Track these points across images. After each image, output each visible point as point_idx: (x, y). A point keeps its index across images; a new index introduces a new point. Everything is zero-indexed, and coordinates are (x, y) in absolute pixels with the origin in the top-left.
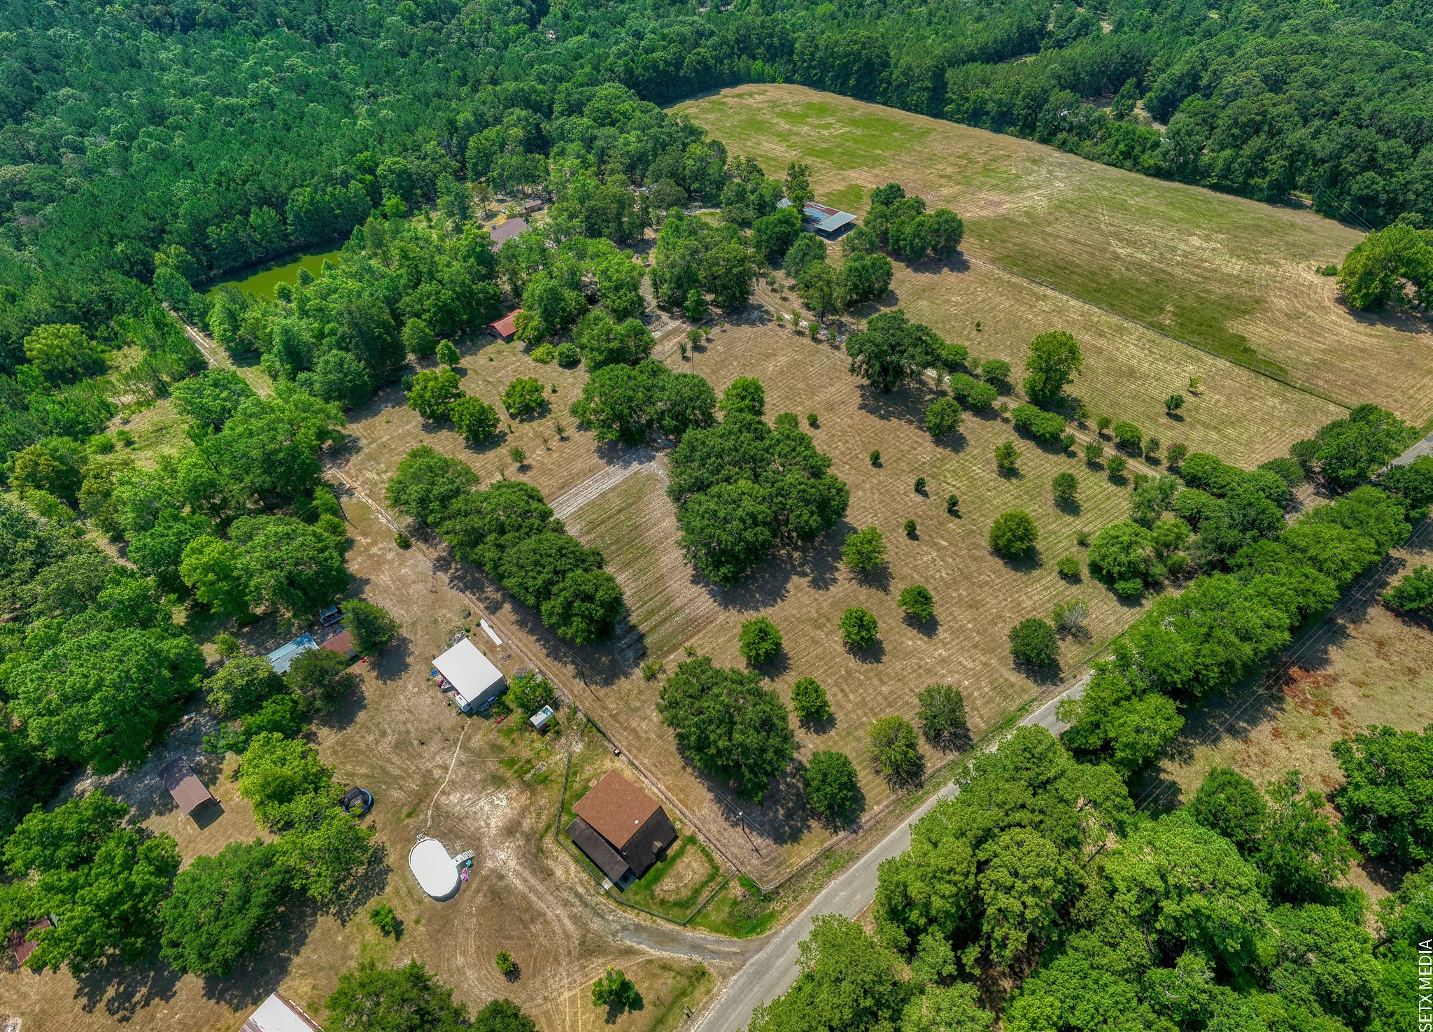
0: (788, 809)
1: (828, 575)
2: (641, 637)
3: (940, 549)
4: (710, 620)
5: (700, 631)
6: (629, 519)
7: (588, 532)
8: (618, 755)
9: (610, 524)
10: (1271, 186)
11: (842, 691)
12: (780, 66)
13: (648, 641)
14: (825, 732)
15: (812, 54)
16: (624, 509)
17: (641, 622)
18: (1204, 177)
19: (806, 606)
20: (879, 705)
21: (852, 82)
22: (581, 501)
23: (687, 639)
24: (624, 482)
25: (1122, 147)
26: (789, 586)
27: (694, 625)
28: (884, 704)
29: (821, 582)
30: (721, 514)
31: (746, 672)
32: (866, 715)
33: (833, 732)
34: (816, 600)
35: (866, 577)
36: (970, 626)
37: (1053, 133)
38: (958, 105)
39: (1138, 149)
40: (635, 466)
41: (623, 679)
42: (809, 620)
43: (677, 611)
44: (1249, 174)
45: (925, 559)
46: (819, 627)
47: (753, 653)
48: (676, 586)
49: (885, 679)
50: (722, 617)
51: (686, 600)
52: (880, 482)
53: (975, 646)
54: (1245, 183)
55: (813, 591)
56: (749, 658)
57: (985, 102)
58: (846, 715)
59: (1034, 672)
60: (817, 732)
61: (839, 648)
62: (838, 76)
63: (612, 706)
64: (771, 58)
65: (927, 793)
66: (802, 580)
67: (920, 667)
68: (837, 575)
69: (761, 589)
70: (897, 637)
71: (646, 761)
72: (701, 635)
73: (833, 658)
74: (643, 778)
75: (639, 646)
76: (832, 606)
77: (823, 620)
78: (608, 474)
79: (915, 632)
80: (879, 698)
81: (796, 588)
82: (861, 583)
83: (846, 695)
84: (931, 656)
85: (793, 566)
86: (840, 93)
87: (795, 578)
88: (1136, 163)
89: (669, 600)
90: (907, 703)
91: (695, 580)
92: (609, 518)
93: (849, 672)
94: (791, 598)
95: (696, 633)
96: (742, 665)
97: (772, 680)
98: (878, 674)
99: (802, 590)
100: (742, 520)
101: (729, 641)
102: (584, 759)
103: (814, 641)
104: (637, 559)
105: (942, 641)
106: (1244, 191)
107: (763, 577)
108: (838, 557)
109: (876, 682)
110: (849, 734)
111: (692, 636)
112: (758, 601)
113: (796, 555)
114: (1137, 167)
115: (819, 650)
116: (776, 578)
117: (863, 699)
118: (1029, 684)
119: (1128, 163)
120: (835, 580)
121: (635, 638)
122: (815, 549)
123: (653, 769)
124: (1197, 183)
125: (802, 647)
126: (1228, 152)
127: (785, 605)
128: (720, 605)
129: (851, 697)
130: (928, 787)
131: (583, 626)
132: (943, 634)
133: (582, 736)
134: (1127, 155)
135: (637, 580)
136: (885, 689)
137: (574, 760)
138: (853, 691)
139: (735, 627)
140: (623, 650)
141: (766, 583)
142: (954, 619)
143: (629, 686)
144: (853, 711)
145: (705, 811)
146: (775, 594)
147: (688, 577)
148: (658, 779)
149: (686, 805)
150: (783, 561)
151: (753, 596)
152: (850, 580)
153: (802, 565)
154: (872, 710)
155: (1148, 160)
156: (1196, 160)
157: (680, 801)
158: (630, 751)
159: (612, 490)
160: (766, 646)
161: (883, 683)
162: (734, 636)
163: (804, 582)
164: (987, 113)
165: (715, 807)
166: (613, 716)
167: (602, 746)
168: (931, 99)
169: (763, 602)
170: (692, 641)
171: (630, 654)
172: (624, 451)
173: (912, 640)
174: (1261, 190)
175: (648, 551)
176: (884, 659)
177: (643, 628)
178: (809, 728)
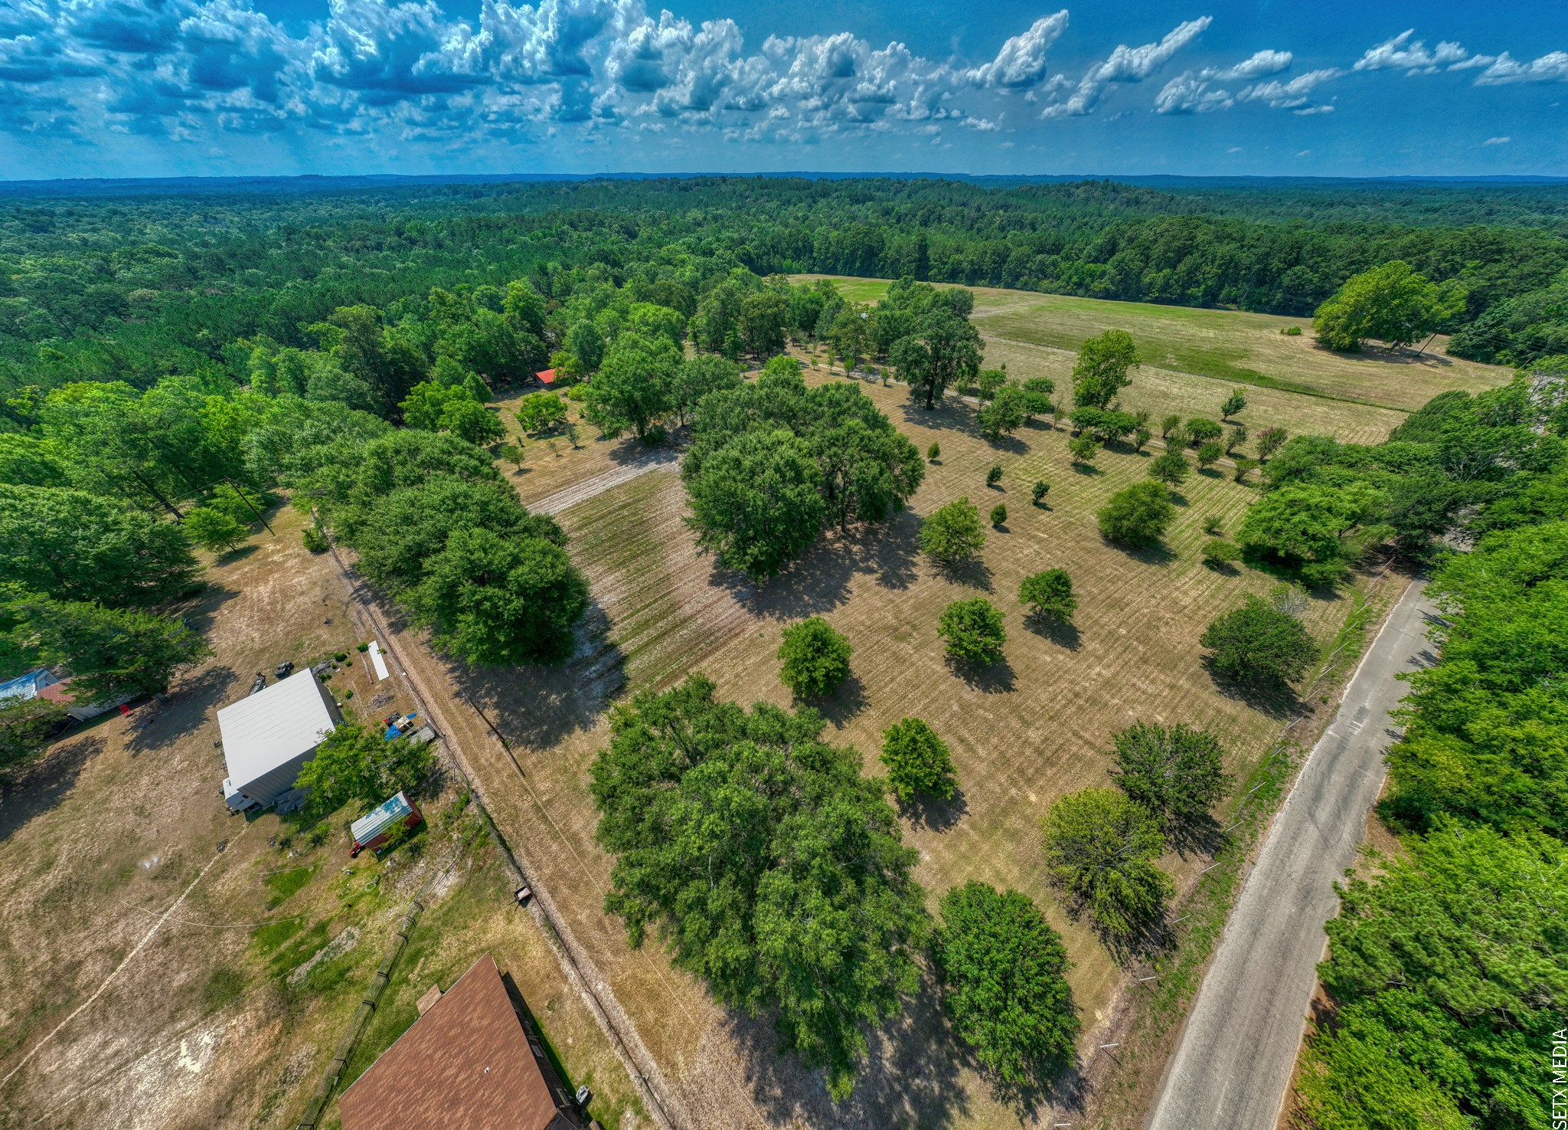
0: (904, 1037)
1: (903, 571)
2: (622, 660)
3: (1040, 541)
4: (733, 633)
5: (717, 649)
6: (634, 514)
7: (580, 528)
8: (525, 902)
9: (608, 520)
10: (1205, 293)
11: (962, 740)
12: (804, 262)
13: (631, 668)
14: (948, 824)
15: (827, 249)
16: (629, 504)
17: (624, 639)
18: (1145, 295)
19: (878, 609)
20: (1031, 763)
21: (858, 264)
22: (579, 497)
23: (697, 662)
24: (636, 479)
25: (1075, 279)
26: (850, 585)
27: (708, 641)
28: (1040, 761)
29: (895, 578)
30: (747, 463)
31: (792, 713)
32: (1014, 783)
33: (963, 824)
34: (892, 601)
35: (955, 572)
36: (1123, 631)
37: (1017, 277)
38: (940, 270)
39: (1088, 280)
40: (652, 466)
41: (578, 731)
42: (886, 628)
43: (684, 621)
44: (1186, 285)
45: (1026, 552)
46: (903, 638)
47: (804, 678)
48: (686, 589)
49: (1027, 717)
50: (753, 627)
51: (699, 607)
52: (944, 478)
53: (1145, 661)
54: (1183, 294)
55: (885, 591)
56: (798, 686)
57: (960, 263)
58: (980, 785)
59: (1254, 696)
60: (933, 824)
61: (940, 668)
62: (846, 263)
63: (543, 786)
64: (797, 257)
65: (1190, 962)
66: (868, 577)
67: (1077, 695)
68: (914, 570)
69: (810, 590)
70: (1025, 650)
71: (583, 917)
72: (718, 654)
73: (935, 684)
74: (566, 967)
75: (615, 675)
76: (916, 608)
77: (907, 628)
78: (617, 473)
79: (1048, 642)
80: (1028, 752)
81: (860, 586)
82: (950, 579)
83: (970, 749)
84: (1087, 678)
85: (854, 563)
86: (850, 275)
87: (858, 576)
88: (1087, 290)
89: (675, 607)
90: (1076, 757)
91: (716, 581)
92: (610, 513)
93: (965, 707)
94: (854, 600)
95: (711, 653)
96: (784, 701)
97: (839, 726)
98: (1015, 709)
99: (868, 589)
100: (777, 469)
101: (764, 662)
102: (452, 915)
103: (900, 659)
104: (635, 557)
105: (1092, 653)
106: (1182, 300)
107: (812, 575)
108: (913, 550)
109: (1015, 723)
110: (995, 825)
111: (704, 657)
112: (807, 605)
113: (855, 548)
114: (1090, 293)
115: (910, 673)
116: (831, 576)
117: (1002, 754)
118: (1260, 718)
119: (1081, 291)
120: (913, 578)
121: (611, 663)
122: (879, 541)
123: (596, 935)
124: (1140, 300)
125: (882, 668)
126: (1167, 271)
127: (848, 609)
128: (750, 611)
129: (981, 752)
130: (1187, 946)
131: (482, 630)
132: (1090, 644)
133: (463, 856)
134: (1079, 285)
135: (630, 582)
136: (1033, 735)
137: (425, 920)
138: (984, 741)
139: (773, 641)
140: (590, 680)
141: (818, 582)
142: (1096, 622)
143: (586, 747)
144: (991, 776)
145: (703, 1064)
146: (833, 595)
147: (706, 577)
148: (601, 965)
149: (655, 1047)
150: (838, 556)
151: (799, 599)
152: (935, 576)
153: (865, 560)
154: (1021, 771)
155: (1097, 286)
156: (1139, 281)
157: (645, 1032)
158: (553, 891)
159: (618, 487)
160: (825, 663)
161: (1027, 724)
162: (771, 655)
163: (871, 579)
164: (963, 271)
165: (728, 1050)
166: (537, 808)
167: (498, 878)
168: (918, 268)
169: (814, 606)
170: (704, 664)
171: (598, 689)
172: (642, 454)
173: (1046, 653)
174: (1196, 298)
175: (653, 549)
176: (1017, 684)
177: (626, 648)
178: (916, 816)
